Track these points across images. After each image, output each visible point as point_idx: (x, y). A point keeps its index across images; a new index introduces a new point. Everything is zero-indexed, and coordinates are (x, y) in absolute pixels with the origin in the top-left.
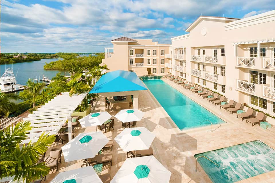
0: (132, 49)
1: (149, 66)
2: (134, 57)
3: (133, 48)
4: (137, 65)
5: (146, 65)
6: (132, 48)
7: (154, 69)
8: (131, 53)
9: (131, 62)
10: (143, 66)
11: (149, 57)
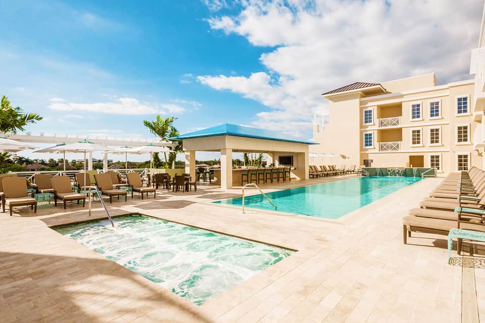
0: (367, 107)
1: (417, 150)
2: (373, 128)
3: (373, 105)
4: (382, 148)
5: (407, 147)
6: (367, 105)
7: (432, 157)
8: (368, 116)
9: (368, 140)
10: (399, 151)
11: (417, 124)
